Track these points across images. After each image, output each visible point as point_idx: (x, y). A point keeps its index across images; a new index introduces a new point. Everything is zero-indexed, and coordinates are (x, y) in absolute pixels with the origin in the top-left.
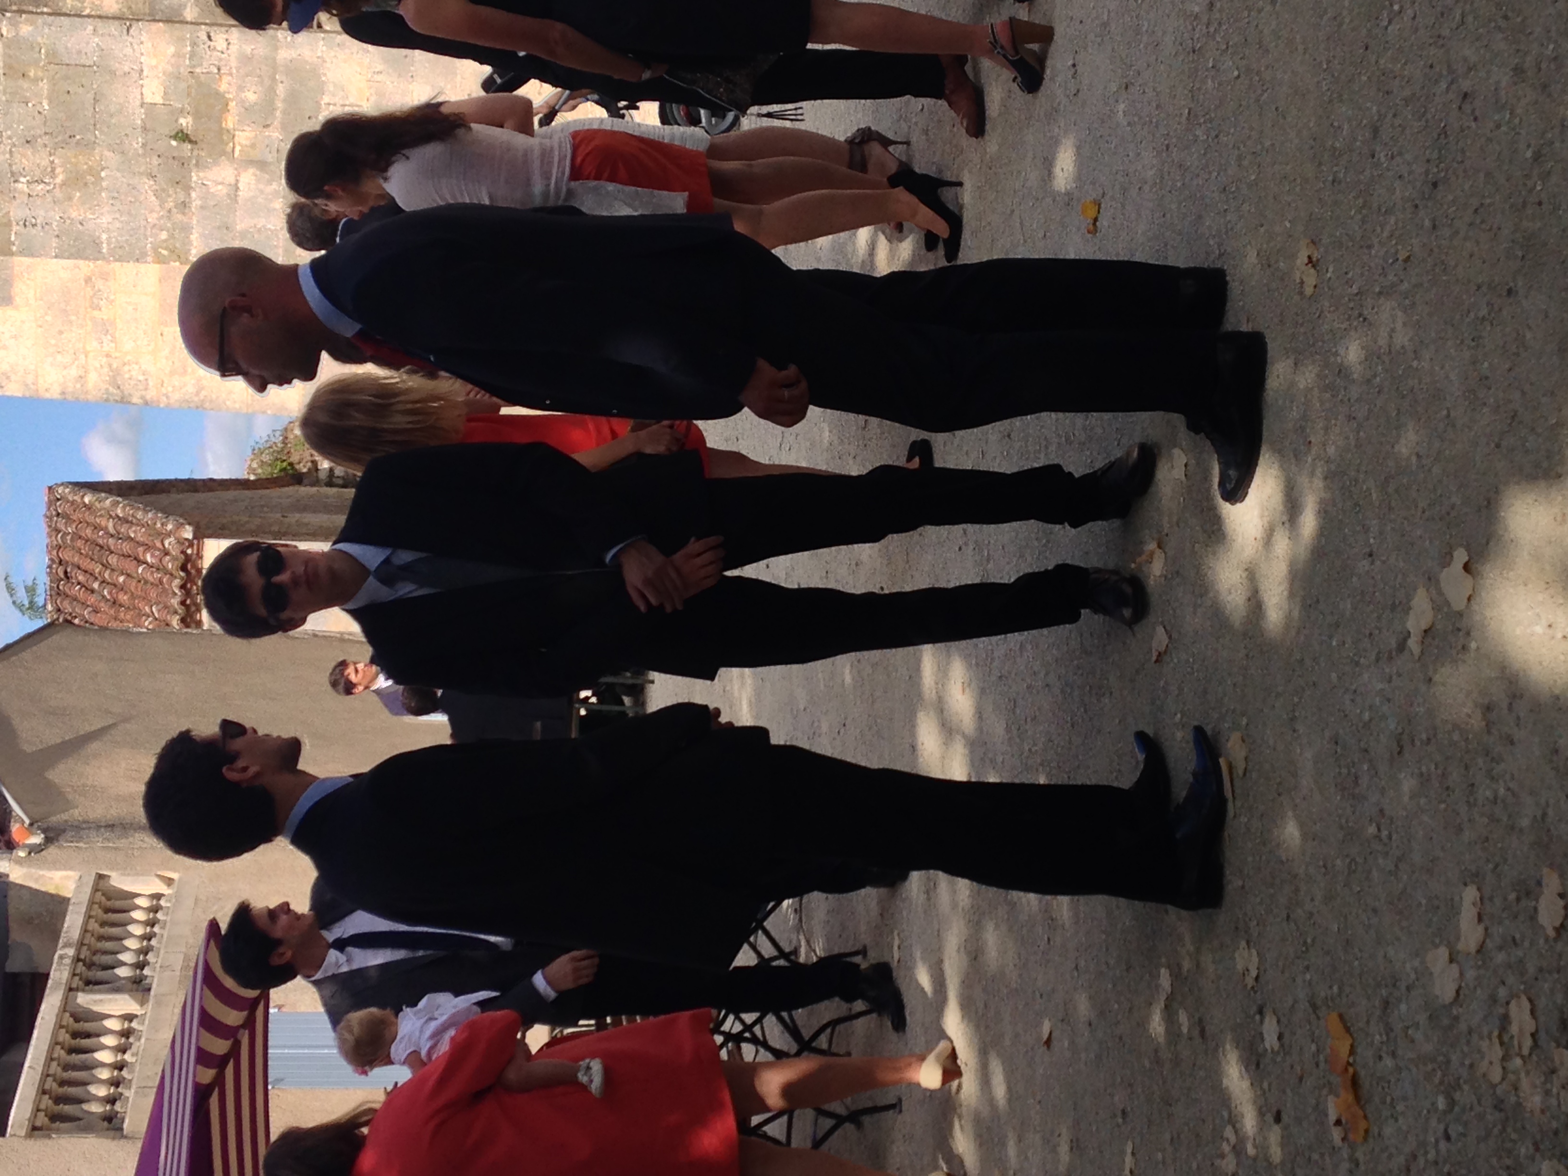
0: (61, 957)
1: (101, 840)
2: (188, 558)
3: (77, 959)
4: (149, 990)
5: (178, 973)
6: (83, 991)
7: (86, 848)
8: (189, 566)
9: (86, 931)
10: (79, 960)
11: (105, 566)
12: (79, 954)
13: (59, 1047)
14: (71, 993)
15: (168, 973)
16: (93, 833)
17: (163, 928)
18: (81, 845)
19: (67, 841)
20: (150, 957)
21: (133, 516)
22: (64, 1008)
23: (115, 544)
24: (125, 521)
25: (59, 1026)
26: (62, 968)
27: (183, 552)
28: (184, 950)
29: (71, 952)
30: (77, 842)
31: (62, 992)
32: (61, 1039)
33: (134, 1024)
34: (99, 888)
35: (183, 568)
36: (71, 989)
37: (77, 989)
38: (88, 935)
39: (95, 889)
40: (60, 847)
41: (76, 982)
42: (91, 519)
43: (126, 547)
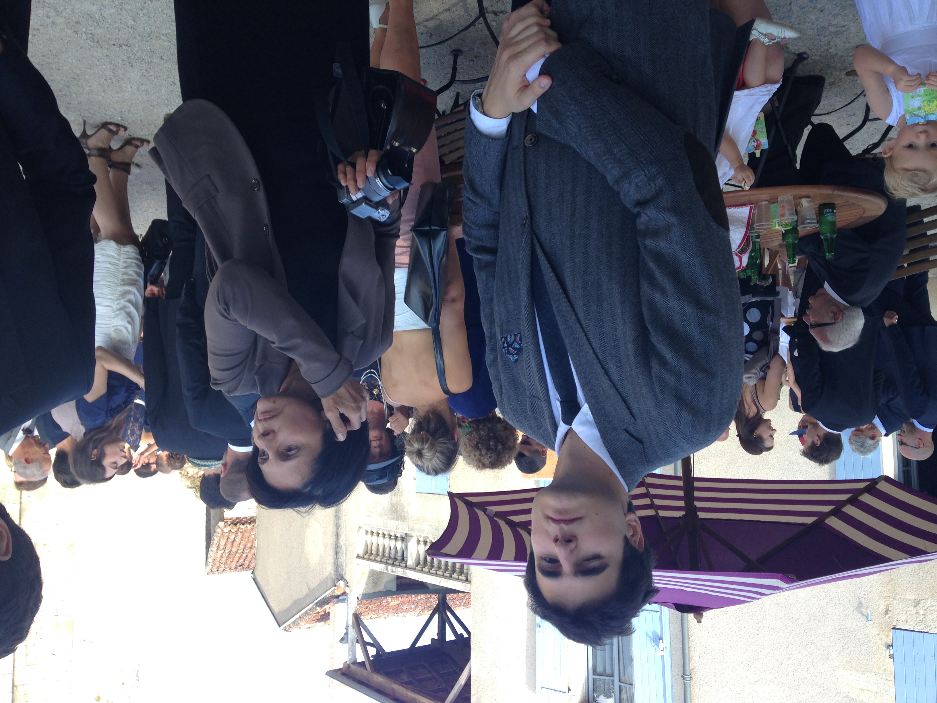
0: (392, 571)
1: (342, 557)
2: (232, 523)
3: (393, 565)
4: (406, 534)
5: (399, 522)
6: (406, 561)
7: (346, 563)
8: (235, 522)
9: (381, 561)
10: (393, 564)
11: (236, 552)
12: (391, 564)
13: (431, 571)
14: (407, 566)
15: (399, 526)
16: (339, 560)
17: (380, 529)
18: (344, 565)
19: (343, 571)
20: (392, 534)
21: (216, 544)
22: (414, 569)
23: (228, 550)
25: (422, 571)
26: (397, 571)
27: (229, 525)
28: (389, 520)
29: (390, 567)
30: (343, 566)
31: (407, 571)
32: (428, 570)
33: (422, 539)
34: (362, 556)
36: (406, 567)
37: (406, 564)
38: (383, 560)
39: (363, 558)
40: (345, 574)
41: (403, 565)
42: (218, 559)
43: (229, 546)
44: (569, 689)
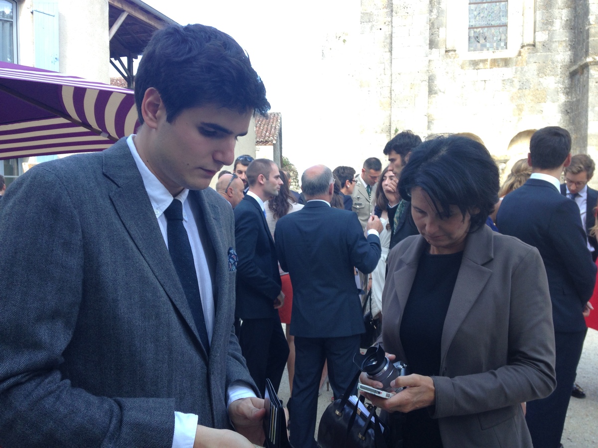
2: (268, 142)
11: (264, 125)
24: (275, 128)
27: (270, 141)
35: (266, 141)
42: (275, 121)
43: (269, 128)
44: (32, 13)
